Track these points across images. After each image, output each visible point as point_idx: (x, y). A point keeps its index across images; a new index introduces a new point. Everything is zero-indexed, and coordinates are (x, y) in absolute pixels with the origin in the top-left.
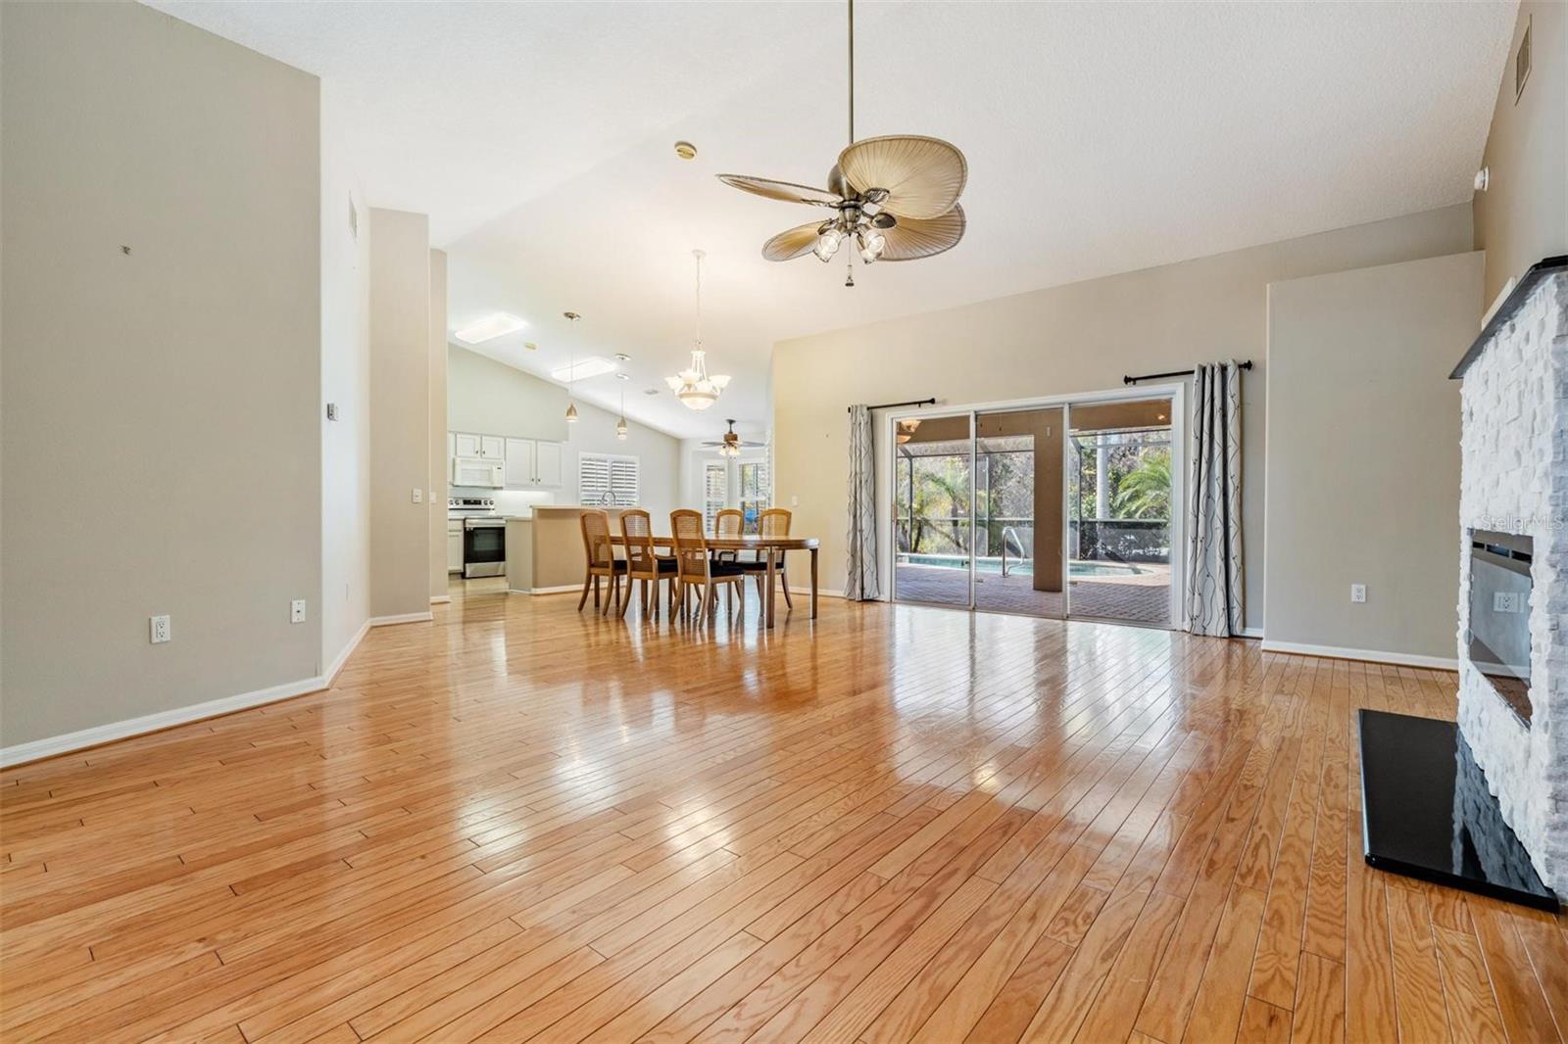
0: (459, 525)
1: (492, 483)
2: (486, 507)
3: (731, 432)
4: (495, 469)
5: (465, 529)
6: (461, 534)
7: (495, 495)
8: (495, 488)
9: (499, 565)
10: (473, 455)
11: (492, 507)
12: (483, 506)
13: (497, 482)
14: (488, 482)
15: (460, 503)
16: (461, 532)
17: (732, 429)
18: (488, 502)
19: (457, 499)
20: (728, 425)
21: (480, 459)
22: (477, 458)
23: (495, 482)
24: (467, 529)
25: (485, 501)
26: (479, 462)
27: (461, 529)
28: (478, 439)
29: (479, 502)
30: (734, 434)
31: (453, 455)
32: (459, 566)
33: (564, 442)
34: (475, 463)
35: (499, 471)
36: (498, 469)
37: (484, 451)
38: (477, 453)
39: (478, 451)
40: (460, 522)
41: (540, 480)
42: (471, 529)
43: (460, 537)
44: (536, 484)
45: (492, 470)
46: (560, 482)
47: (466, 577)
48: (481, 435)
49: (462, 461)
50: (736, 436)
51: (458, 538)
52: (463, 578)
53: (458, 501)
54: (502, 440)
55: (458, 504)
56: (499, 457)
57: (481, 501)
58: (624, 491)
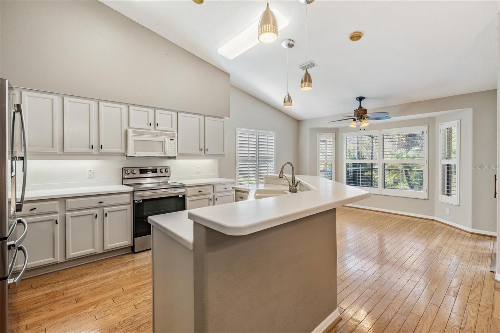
0: (127, 198)
1: (165, 154)
2: (162, 175)
3: (360, 107)
4: (167, 140)
5: (134, 201)
6: (129, 208)
7: (169, 164)
8: (170, 158)
10: (146, 127)
11: (167, 174)
12: (159, 174)
13: (170, 152)
14: (162, 153)
15: (137, 172)
16: (130, 206)
17: (361, 105)
18: (164, 170)
19: (132, 169)
20: (358, 101)
21: (153, 131)
22: (150, 130)
23: (168, 152)
24: (136, 201)
25: (160, 170)
26: (152, 134)
27: (130, 203)
28: (151, 111)
29: (155, 170)
30: (364, 109)
31: (125, 127)
32: (127, 242)
33: (227, 118)
34: (148, 134)
35: (172, 142)
36: (170, 140)
37: (157, 124)
38: (150, 125)
39: (151, 123)
40: (128, 195)
41: (207, 150)
42: (140, 200)
43: (128, 210)
44: (205, 153)
45: (165, 141)
46: (224, 151)
47: (135, 252)
48: (155, 109)
49: (135, 133)
50: (365, 111)
51: (126, 211)
52: (132, 254)
53: (134, 171)
54: (174, 114)
55: (134, 174)
56: (171, 129)
57: (156, 169)
58: (266, 157)
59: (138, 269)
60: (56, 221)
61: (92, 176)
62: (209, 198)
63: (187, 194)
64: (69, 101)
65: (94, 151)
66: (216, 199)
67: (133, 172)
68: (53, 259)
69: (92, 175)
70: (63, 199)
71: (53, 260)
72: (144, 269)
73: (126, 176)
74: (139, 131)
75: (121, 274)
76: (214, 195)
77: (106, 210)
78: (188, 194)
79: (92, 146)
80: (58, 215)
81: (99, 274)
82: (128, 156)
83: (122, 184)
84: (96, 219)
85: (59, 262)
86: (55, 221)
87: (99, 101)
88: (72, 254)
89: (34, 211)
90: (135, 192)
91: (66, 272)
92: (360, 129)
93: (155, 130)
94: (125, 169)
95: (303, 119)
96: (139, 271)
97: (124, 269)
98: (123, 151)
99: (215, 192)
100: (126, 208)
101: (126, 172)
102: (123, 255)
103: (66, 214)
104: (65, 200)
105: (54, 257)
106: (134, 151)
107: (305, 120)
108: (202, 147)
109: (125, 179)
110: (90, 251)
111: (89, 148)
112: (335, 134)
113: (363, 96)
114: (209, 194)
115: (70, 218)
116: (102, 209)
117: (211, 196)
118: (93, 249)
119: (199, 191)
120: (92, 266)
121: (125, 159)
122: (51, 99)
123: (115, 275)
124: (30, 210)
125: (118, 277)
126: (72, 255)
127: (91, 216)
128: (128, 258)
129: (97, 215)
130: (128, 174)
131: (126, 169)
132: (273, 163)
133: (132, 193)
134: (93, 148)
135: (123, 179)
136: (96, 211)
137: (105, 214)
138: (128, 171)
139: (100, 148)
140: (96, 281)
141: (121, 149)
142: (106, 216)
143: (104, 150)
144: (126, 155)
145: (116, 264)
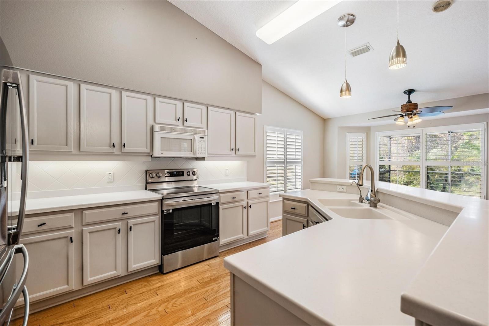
0: (155, 208)
1: (194, 154)
2: (189, 178)
3: (409, 101)
4: (197, 138)
5: (162, 211)
6: (157, 219)
7: (197, 166)
8: (197, 159)
9: (203, 249)
10: (174, 122)
11: (195, 177)
12: (186, 177)
13: (200, 152)
14: (191, 153)
15: (162, 175)
16: (158, 217)
17: (411, 99)
18: (191, 173)
19: (157, 172)
20: (406, 95)
21: (181, 127)
22: (178, 126)
23: (197, 152)
24: (165, 212)
25: (187, 173)
26: (181, 131)
27: (158, 213)
28: (179, 104)
29: (181, 173)
30: (413, 103)
31: (151, 122)
32: (154, 260)
33: (258, 114)
34: (176, 131)
35: (202, 140)
36: (201, 138)
37: (186, 119)
38: (179, 120)
39: (179, 118)
40: (156, 204)
41: (238, 150)
42: (170, 210)
43: (155, 221)
44: (235, 154)
45: (194, 139)
46: (254, 151)
47: (164, 273)
48: (184, 101)
49: (162, 129)
50: (416, 106)
51: (153, 222)
52: (159, 275)
53: (159, 174)
54: (204, 108)
55: (159, 177)
56: (201, 126)
57: (183, 172)
58: (294, 158)
59: (172, 300)
60: (71, 238)
61: (112, 181)
62: (242, 206)
63: (220, 201)
64: (87, 89)
65: (116, 151)
66: (250, 206)
67: (158, 176)
68: (67, 286)
69: (112, 179)
70: (79, 211)
71: (66, 288)
72: (180, 301)
73: (150, 180)
74: (166, 128)
75: (153, 309)
76: (248, 202)
77: (131, 222)
78: (222, 202)
79: (114, 144)
80: (73, 231)
81: (124, 308)
82: (154, 157)
83: (146, 189)
84: (119, 234)
85: (74, 290)
86: (69, 238)
87: (121, 90)
88: (90, 279)
89: (43, 227)
90: (164, 200)
91: (83, 302)
92: (409, 127)
93: (183, 126)
94: (149, 171)
95: (330, 118)
96: (174, 303)
97: (154, 299)
98: (148, 150)
99: (249, 198)
100: (154, 220)
101: (151, 175)
102: (149, 276)
103: (83, 229)
104: (82, 212)
105: (68, 284)
106: (161, 151)
107: (333, 118)
108: (233, 147)
109: (149, 183)
110: (111, 274)
111: (110, 147)
112: (366, 133)
113: (414, 89)
114: (243, 200)
115: (88, 233)
116: (125, 221)
117: (245, 204)
118: (115, 272)
119: (233, 198)
120: (115, 294)
121: (151, 160)
122: (65, 86)
123: (144, 309)
124: (39, 226)
125: (149, 312)
126: (90, 281)
127: (113, 231)
128: (156, 282)
129: (120, 229)
130: (153, 177)
131: (151, 172)
132: (301, 165)
133: (160, 201)
134: (114, 147)
135: (147, 183)
136: (119, 225)
137: (129, 227)
138: (153, 174)
139: (123, 147)
140: (123, 320)
141: (146, 148)
142: (131, 230)
143: (126, 149)
144: (152, 156)
145: (144, 291)
